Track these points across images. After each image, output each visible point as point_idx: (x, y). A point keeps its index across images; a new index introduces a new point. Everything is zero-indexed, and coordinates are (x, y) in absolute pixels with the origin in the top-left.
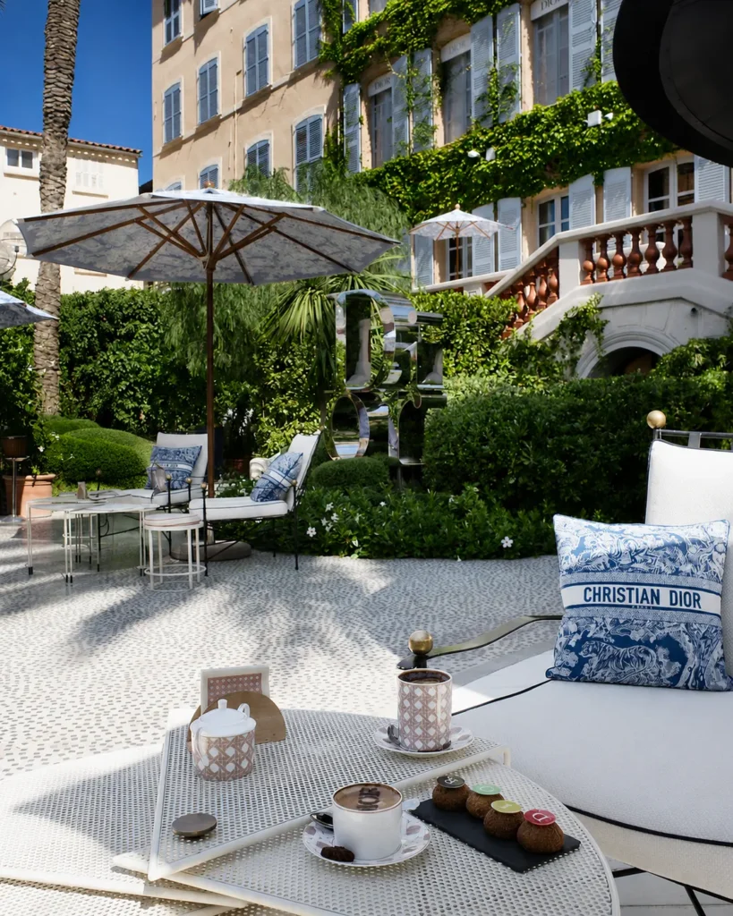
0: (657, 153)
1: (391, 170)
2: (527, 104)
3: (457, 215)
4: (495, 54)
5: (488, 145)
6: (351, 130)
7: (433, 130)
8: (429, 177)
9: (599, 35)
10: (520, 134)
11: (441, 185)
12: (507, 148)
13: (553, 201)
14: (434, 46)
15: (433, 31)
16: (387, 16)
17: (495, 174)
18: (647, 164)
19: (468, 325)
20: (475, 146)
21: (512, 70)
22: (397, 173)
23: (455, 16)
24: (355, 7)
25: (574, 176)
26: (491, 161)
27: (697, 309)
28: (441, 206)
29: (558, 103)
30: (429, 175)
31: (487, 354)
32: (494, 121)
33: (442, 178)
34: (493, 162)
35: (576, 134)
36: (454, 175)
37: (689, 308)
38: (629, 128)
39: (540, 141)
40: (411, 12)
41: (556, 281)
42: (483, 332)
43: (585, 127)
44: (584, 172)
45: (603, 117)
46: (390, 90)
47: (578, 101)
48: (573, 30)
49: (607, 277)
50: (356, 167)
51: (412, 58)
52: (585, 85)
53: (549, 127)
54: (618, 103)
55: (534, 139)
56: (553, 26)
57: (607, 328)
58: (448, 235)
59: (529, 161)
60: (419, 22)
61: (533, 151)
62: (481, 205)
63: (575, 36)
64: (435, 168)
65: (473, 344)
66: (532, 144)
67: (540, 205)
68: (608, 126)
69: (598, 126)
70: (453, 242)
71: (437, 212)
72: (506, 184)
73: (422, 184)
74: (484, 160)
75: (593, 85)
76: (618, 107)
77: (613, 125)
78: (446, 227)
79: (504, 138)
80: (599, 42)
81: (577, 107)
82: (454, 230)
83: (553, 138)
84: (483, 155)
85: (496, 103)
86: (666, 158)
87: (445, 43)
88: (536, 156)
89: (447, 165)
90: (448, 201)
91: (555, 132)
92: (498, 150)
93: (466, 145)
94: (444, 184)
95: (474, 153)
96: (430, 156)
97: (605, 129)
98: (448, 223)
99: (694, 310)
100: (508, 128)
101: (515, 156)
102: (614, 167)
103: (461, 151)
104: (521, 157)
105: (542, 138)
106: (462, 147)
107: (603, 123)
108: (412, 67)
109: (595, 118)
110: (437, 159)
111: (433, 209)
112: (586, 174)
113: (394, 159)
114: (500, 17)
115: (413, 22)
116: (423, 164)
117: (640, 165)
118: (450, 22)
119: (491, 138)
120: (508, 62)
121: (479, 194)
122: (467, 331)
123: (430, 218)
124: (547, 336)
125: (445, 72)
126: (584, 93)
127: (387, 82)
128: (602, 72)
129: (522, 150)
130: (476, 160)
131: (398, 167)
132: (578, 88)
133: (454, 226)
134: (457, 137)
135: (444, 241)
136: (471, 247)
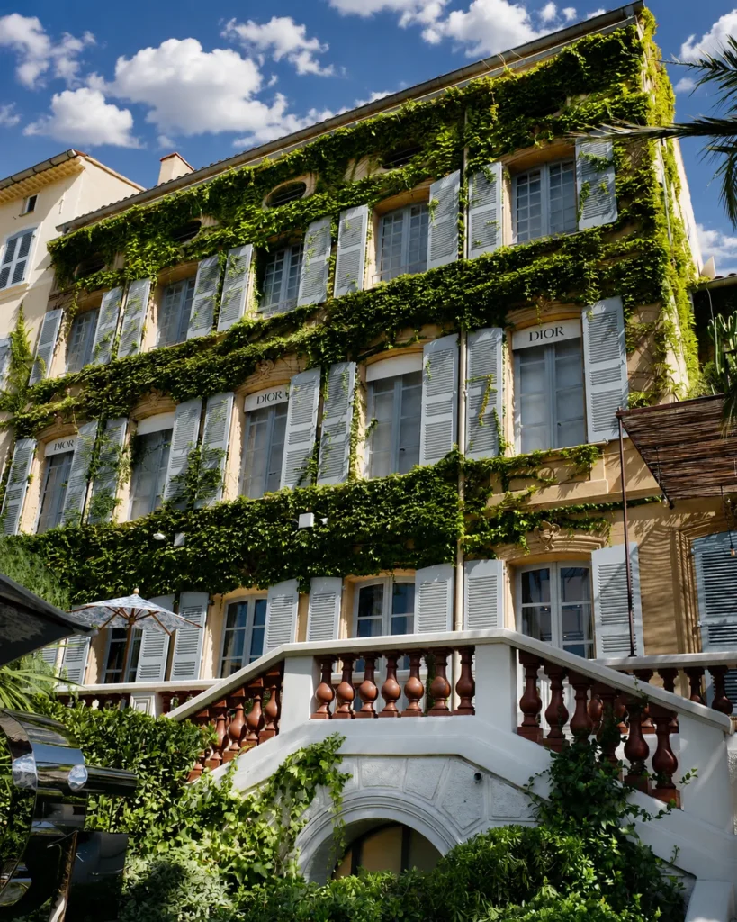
0: (373, 568)
1: (54, 539)
2: (230, 493)
3: (135, 601)
4: (200, 437)
5: (178, 530)
6: (16, 487)
7: (115, 503)
8: (101, 554)
9: (318, 439)
10: (219, 524)
11: (115, 564)
12: (200, 537)
13: (246, 603)
14: (132, 415)
15: (134, 402)
16: (83, 378)
17: (182, 563)
18: (361, 578)
19: (145, 762)
20: (163, 529)
21: (217, 455)
22: (62, 544)
23: (161, 393)
24: (47, 364)
25: (277, 578)
26: (178, 547)
27: (482, 773)
28: (110, 589)
29: (266, 498)
30: (102, 551)
31: (166, 807)
32: (189, 505)
33: (117, 558)
34: (182, 549)
35: (284, 534)
36: (132, 557)
37: (471, 772)
38: (345, 536)
39: (240, 534)
40: (111, 378)
41: (276, 707)
42: (164, 773)
43: (295, 527)
44: (289, 576)
45: (315, 521)
46: (71, 454)
47: (289, 500)
48: (290, 429)
49: (329, 713)
50: (12, 529)
51: (104, 425)
52: (299, 485)
53: (253, 522)
54: (333, 508)
55: (234, 531)
56: (269, 421)
57: (348, 786)
58: (117, 623)
59: (224, 555)
60: (118, 390)
61: (231, 545)
62: (161, 594)
63: (293, 434)
64: (111, 545)
65: (147, 791)
66: (230, 536)
67: (230, 606)
68: (321, 530)
69: (309, 529)
70: (118, 633)
71: (104, 596)
72: (194, 575)
73: (92, 561)
74: (172, 545)
75: (309, 487)
76: (333, 512)
77: (326, 530)
78: (117, 613)
79: (199, 526)
80: (318, 445)
81: (287, 505)
82: (126, 618)
83: (256, 533)
84: (172, 539)
85: (194, 487)
86: (383, 575)
87: (145, 416)
88: (233, 551)
89: (126, 543)
90: (120, 584)
91: (259, 528)
92: (189, 537)
93: (152, 525)
94: (120, 564)
95: (160, 536)
96: (107, 530)
97: (316, 533)
98: (122, 608)
99: (478, 776)
100: (204, 515)
101: (210, 546)
102: (322, 575)
103: (146, 531)
104: (216, 549)
105: (244, 532)
106: (147, 527)
107: (316, 527)
108: (102, 433)
109: (307, 520)
110: (115, 535)
111: (98, 590)
112: (291, 578)
113: (61, 526)
114: (212, 402)
115: (110, 389)
116: (96, 538)
117: (352, 578)
118: (154, 397)
119: (182, 523)
120: (212, 447)
121: (159, 582)
122: (142, 770)
123: (93, 601)
124: (257, 786)
125: (140, 445)
126: (296, 493)
127: (70, 444)
128: (319, 474)
129: (218, 541)
130: (162, 543)
131: (66, 537)
132: (290, 486)
133: (128, 614)
134: (143, 515)
135: (108, 629)
136: (140, 642)
